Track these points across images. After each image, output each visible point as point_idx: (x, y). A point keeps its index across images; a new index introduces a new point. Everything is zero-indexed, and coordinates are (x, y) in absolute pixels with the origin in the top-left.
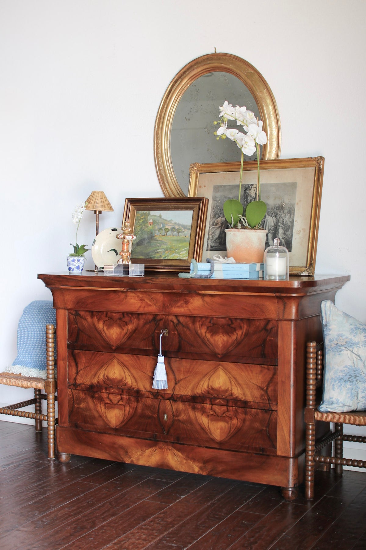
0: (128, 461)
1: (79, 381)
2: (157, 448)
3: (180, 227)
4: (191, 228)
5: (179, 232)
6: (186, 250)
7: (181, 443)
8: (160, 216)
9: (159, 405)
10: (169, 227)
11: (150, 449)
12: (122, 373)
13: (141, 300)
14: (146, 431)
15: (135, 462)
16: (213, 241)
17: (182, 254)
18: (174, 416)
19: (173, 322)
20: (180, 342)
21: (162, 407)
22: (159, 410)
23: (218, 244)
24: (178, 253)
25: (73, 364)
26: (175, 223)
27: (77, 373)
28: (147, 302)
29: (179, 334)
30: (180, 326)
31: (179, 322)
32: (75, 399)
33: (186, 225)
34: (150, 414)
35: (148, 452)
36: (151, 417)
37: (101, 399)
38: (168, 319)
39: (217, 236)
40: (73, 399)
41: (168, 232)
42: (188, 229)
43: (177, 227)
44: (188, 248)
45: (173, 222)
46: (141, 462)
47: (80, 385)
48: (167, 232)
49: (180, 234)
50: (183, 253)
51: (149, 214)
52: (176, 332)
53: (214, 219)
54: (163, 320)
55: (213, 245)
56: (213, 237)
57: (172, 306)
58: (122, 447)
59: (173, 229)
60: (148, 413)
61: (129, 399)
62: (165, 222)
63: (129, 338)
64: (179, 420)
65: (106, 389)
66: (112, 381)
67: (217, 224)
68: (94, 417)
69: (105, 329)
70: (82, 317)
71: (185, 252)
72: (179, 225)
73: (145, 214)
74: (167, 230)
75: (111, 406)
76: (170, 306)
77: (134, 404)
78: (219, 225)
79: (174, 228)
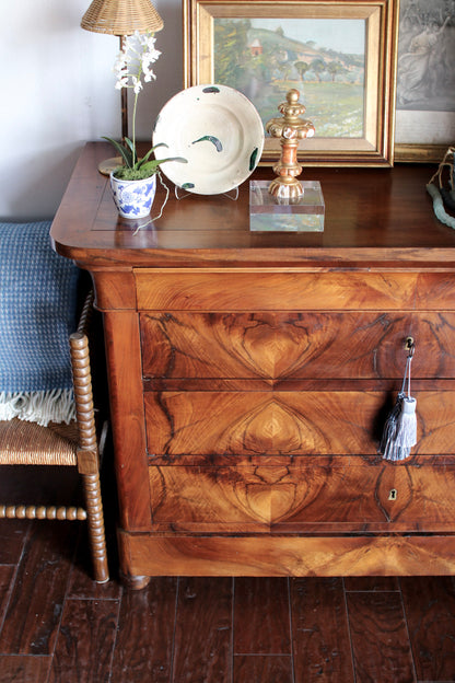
0: (299, 572)
1: (176, 449)
2: (371, 547)
3: (337, 60)
4: (363, 62)
5: (335, 72)
6: (356, 115)
7: (424, 531)
8: (280, 33)
9: (380, 475)
10: (308, 61)
11: (355, 551)
12: (292, 428)
13: (356, 284)
14: (345, 520)
15: (319, 573)
16: (408, 88)
17: (348, 124)
18: (412, 491)
19: (429, 323)
20: (441, 362)
21: (386, 478)
22: (378, 484)
23: (422, 96)
24: (337, 122)
25: (160, 417)
26: (322, 51)
27: (173, 435)
28: (372, 289)
29: (441, 346)
30: (446, 329)
31: (444, 322)
32: (167, 482)
33: (352, 56)
34: (357, 492)
35: (350, 555)
36: (360, 497)
37: (236, 478)
38: (417, 317)
39: (419, 77)
40: (164, 483)
41: (307, 73)
42: (358, 65)
43: (327, 60)
44: (361, 109)
45: (316, 47)
46: (332, 573)
47: (180, 456)
48: (304, 71)
49: (338, 76)
50: (349, 121)
51: (248, 26)
52: (435, 342)
53: (408, 37)
54: (404, 320)
55: (410, 96)
56: (408, 80)
57: (436, 295)
58: (290, 554)
59: (318, 65)
60: (351, 491)
61: (308, 472)
62: (294, 49)
63: (313, 359)
64: (425, 498)
65: (250, 459)
66: (267, 443)
67: (415, 49)
68: (219, 510)
69: (248, 344)
70: (181, 324)
71: (355, 119)
72: (331, 53)
73: (238, 27)
74: (303, 68)
75: (259, 487)
76: (432, 295)
77: (321, 480)
78: (423, 51)
79: (320, 62)
